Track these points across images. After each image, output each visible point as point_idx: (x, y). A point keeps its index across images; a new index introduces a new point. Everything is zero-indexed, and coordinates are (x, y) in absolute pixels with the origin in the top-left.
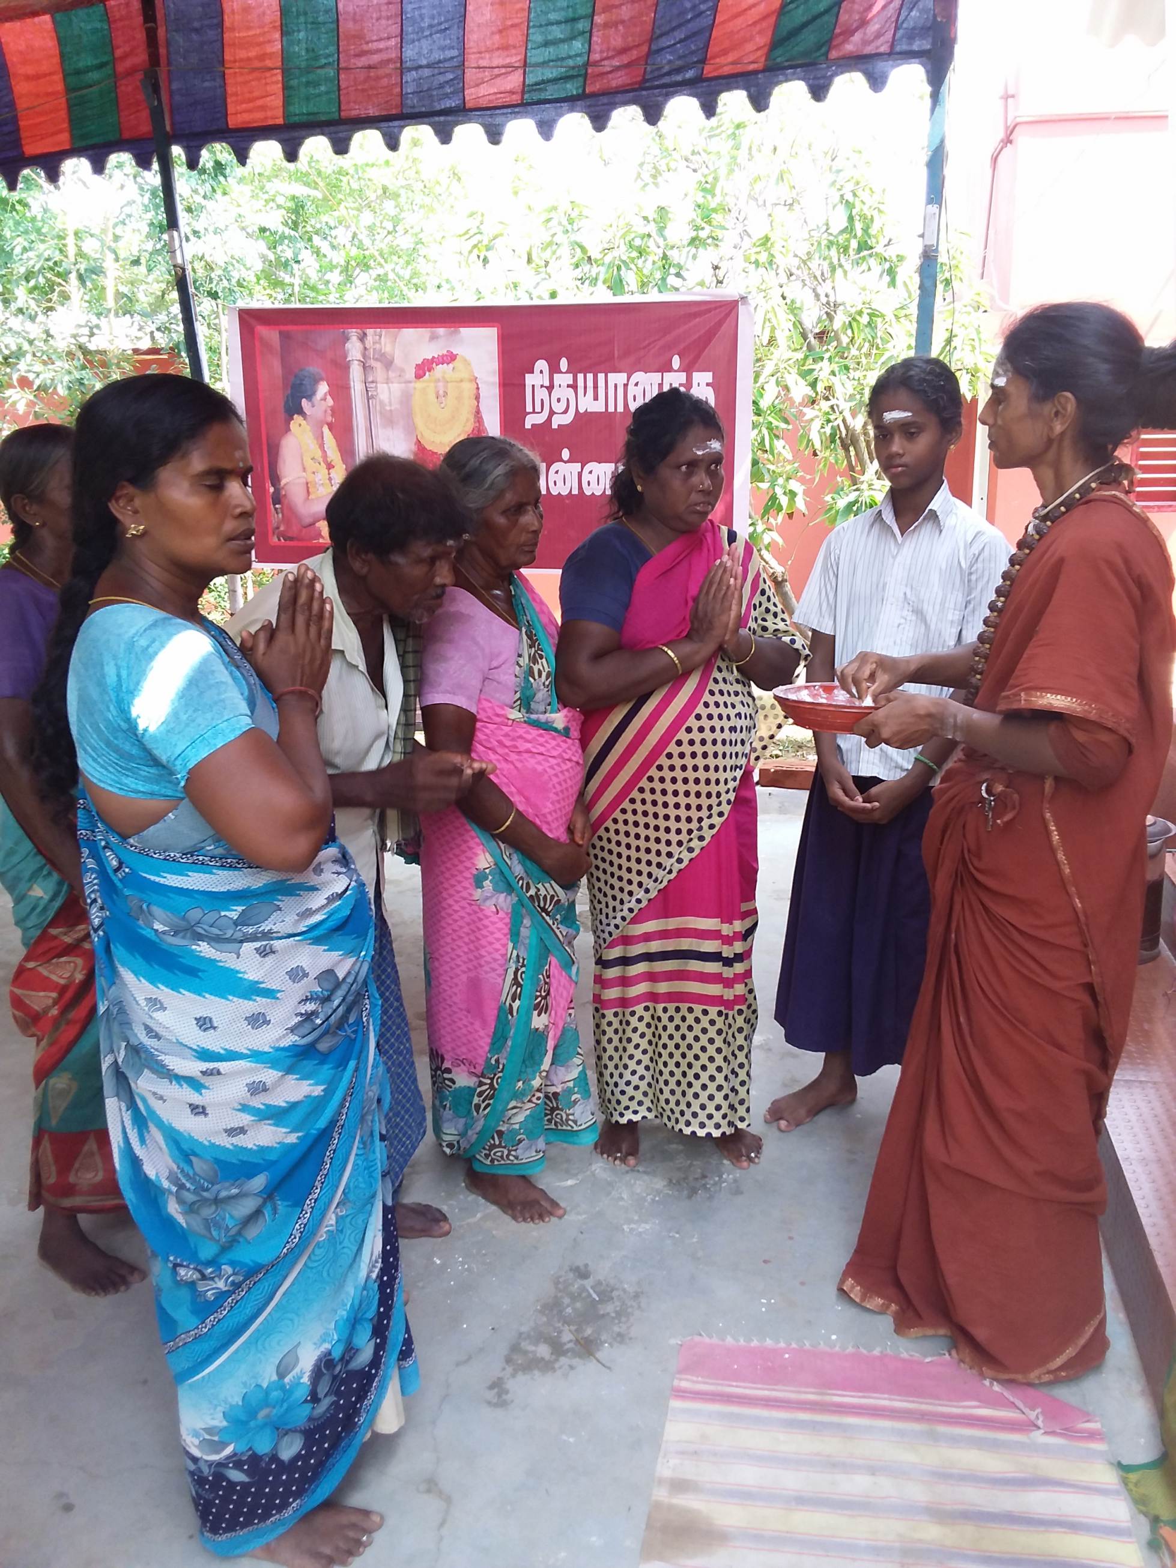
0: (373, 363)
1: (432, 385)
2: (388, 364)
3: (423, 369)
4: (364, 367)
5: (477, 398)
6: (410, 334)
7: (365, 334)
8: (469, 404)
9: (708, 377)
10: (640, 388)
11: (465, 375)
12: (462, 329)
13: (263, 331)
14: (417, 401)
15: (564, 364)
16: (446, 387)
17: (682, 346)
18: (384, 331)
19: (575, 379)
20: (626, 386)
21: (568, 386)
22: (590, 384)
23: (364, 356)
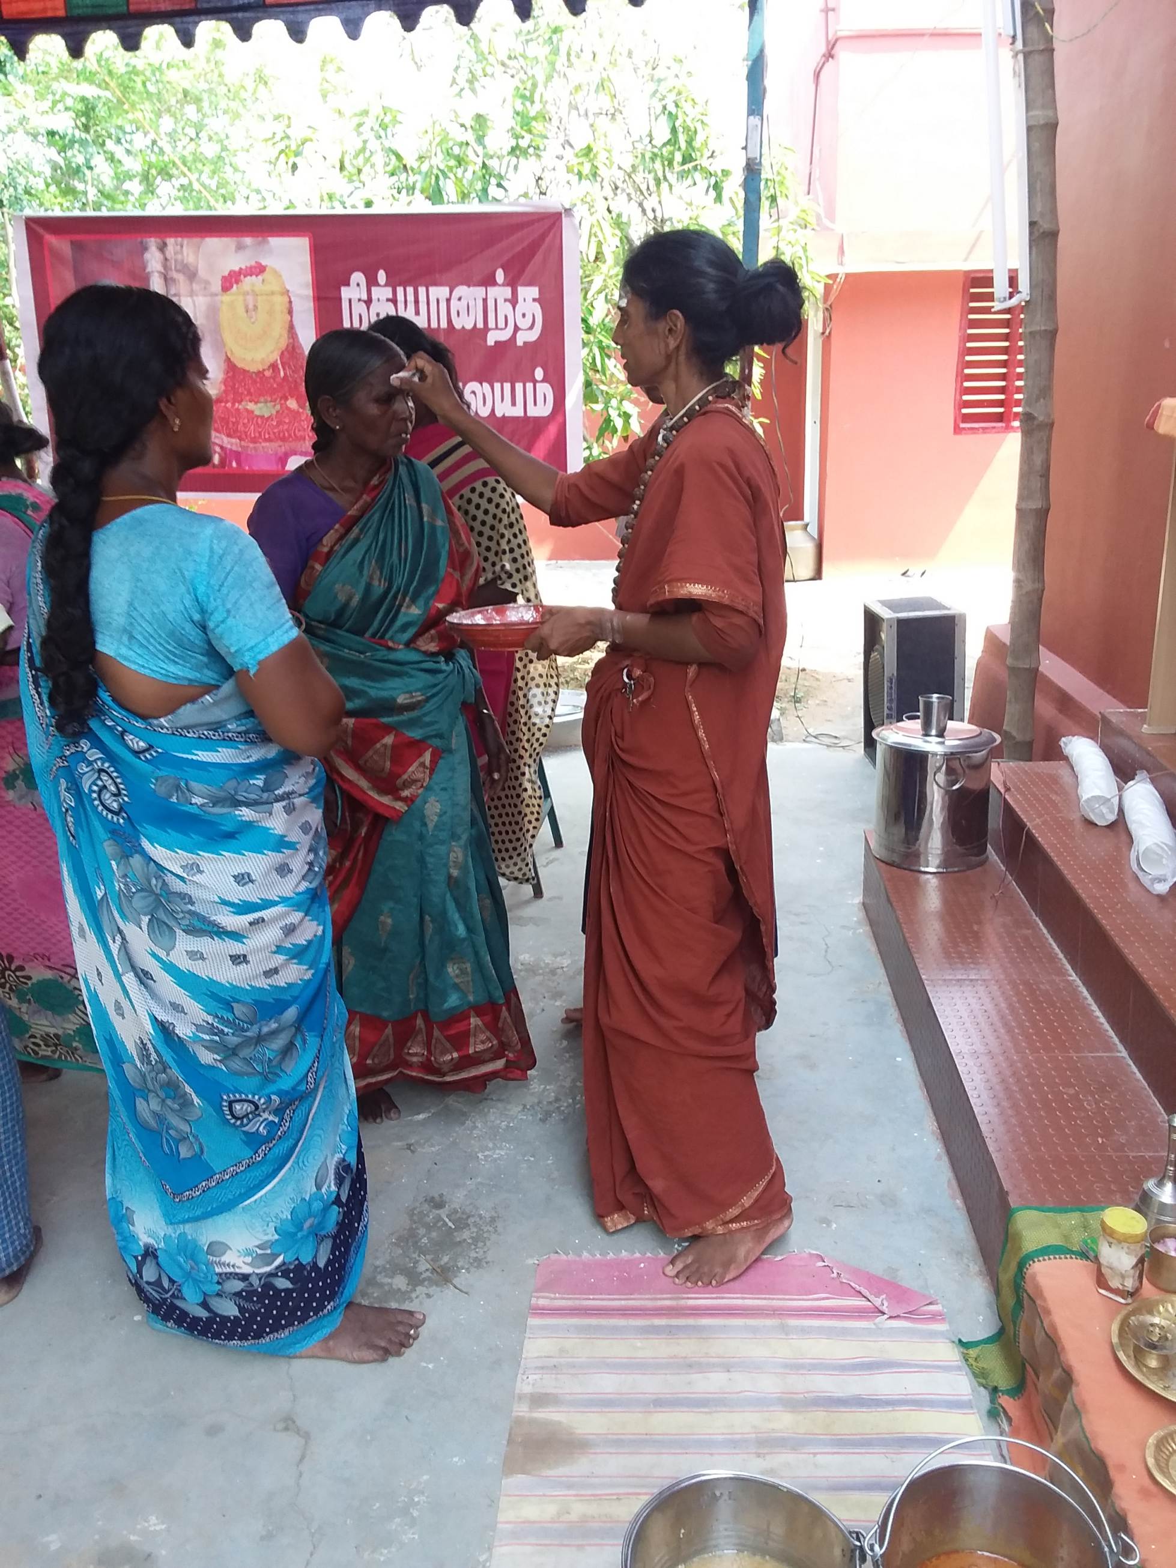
0: (175, 275)
1: (241, 298)
2: (192, 275)
3: (230, 281)
4: (166, 279)
5: (290, 312)
6: (214, 244)
7: (165, 244)
8: (282, 319)
9: (533, 292)
10: (464, 302)
11: (276, 288)
12: (270, 239)
13: (52, 240)
14: (225, 316)
15: (382, 276)
16: (256, 301)
17: (505, 258)
18: (186, 241)
19: (395, 293)
20: (448, 301)
21: (388, 300)
22: (411, 298)
23: (165, 267)
